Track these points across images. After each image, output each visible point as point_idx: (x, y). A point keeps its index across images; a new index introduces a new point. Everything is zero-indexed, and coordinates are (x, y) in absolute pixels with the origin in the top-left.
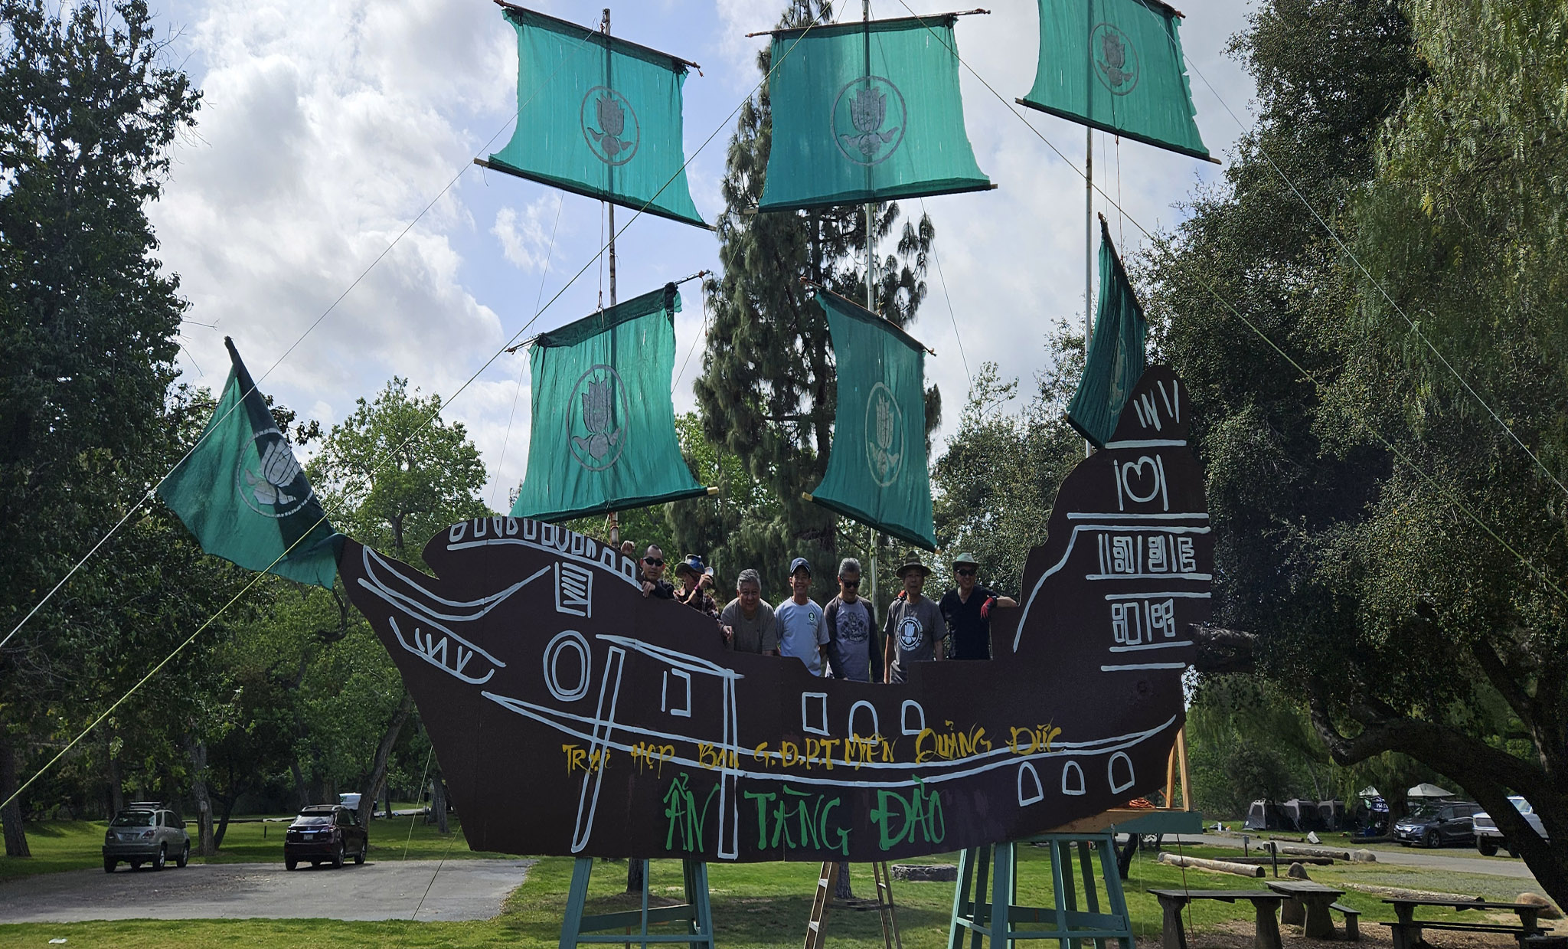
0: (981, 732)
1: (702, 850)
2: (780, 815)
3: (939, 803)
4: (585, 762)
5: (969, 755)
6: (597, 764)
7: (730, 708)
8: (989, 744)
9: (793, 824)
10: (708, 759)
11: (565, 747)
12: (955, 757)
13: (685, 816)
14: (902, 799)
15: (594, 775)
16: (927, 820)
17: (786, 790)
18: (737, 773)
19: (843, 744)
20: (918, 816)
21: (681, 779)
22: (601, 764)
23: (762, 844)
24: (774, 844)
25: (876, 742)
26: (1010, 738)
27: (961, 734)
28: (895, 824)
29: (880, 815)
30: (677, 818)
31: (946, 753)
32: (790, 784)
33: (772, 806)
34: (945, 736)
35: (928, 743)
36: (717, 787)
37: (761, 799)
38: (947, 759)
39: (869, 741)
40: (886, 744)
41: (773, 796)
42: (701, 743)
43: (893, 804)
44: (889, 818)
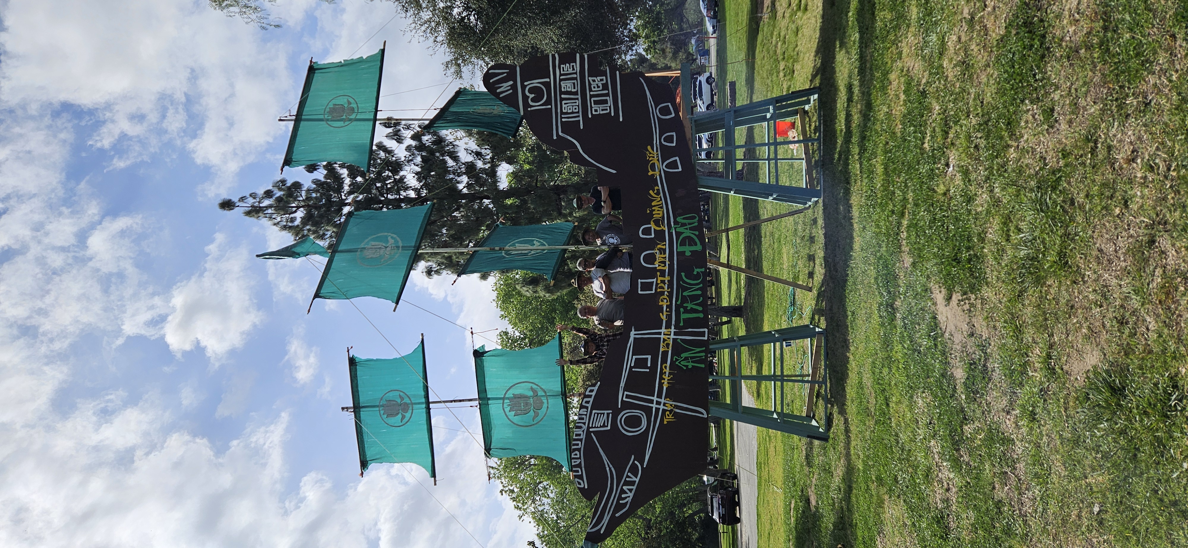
0: (651, 192)
1: (704, 348)
2: (689, 306)
3: (682, 217)
4: (671, 411)
5: (661, 200)
6: (671, 405)
7: (646, 334)
8: (656, 188)
9: (693, 298)
10: (668, 345)
11: (665, 423)
12: (662, 208)
13: (692, 358)
14: (681, 238)
15: (676, 407)
16: (690, 224)
17: (679, 303)
18: (673, 330)
19: (660, 270)
20: (687, 229)
21: (677, 360)
22: (671, 403)
23: (701, 315)
24: (700, 309)
25: (658, 252)
26: (653, 175)
27: (653, 204)
28: (692, 242)
29: (688, 250)
30: (692, 362)
31: (661, 212)
32: (676, 301)
33: (686, 311)
34: (654, 213)
35: (657, 223)
36: (679, 341)
37: (684, 316)
38: (663, 212)
39: (658, 256)
40: (659, 246)
41: (682, 310)
42: (661, 350)
43: (683, 244)
44: (689, 245)
